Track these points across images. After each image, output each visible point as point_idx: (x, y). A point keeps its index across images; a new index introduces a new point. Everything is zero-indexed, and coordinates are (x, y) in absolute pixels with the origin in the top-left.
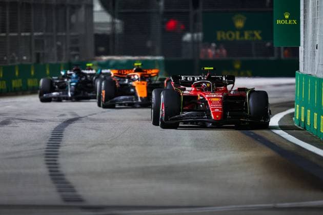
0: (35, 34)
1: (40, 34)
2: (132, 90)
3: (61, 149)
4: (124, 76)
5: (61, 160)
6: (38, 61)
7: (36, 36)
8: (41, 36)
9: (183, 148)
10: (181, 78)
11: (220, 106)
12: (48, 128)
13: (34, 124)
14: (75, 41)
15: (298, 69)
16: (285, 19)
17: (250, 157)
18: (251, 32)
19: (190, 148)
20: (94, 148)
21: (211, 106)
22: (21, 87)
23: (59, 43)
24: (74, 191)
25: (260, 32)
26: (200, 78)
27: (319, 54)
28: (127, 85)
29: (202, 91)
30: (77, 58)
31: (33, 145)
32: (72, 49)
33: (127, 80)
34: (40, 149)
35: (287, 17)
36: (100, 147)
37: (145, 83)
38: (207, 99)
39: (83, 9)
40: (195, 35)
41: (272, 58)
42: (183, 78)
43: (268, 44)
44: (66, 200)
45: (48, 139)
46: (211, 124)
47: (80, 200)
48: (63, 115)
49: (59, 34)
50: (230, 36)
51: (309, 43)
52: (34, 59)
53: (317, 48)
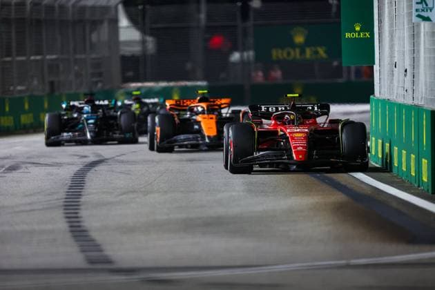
0: (48, 57)
1: (54, 57)
2: (196, 127)
3: (83, 199)
4: (184, 108)
5: (84, 213)
6: (52, 90)
7: (48, 60)
8: (56, 59)
9: (234, 194)
10: (261, 109)
11: (304, 143)
12: (67, 173)
13: (49, 169)
14: (97, 64)
15: (373, 93)
16: (355, 32)
17: (317, 203)
18: (313, 48)
19: (242, 193)
20: (124, 196)
21: (293, 144)
22: (32, 124)
23: (77, 68)
24: (101, 251)
25: (324, 48)
26: (286, 108)
27: (399, 74)
28: (189, 119)
29: (284, 124)
30: (100, 85)
31: (49, 195)
32: (93, 75)
33: (188, 113)
34: (57, 199)
35: (358, 29)
36: (131, 196)
37: (214, 116)
38: (288, 135)
39: (106, 25)
40: (245, 54)
41: (340, 81)
42: (263, 108)
43: (335, 63)
44: (91, 261)
45: (67, 187)
46: (295, 167)
47: (108, 261)
48: (85, 157)
49: (78, 56)
50: (289, 54)
51: (386, 60)
52: (47, 88)
53: (395, 67)
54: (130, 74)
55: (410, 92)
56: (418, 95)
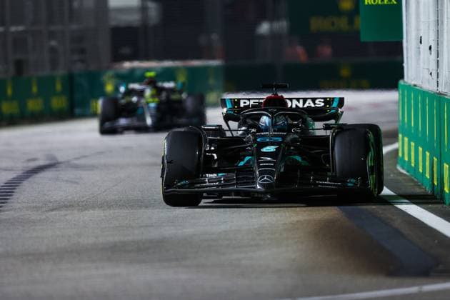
0: (13, 29)
1: (21, 28)
8: (23, 32)
14: (78, 38)
23: (53, 43)
32: (73, 51)
40: (276, 25)
48: (33, 160)
49: (53, 28)
50: (333, 24)
53: (421, 42)
54: (126, 50)
55: (434, 75)
56: (442, 80)
